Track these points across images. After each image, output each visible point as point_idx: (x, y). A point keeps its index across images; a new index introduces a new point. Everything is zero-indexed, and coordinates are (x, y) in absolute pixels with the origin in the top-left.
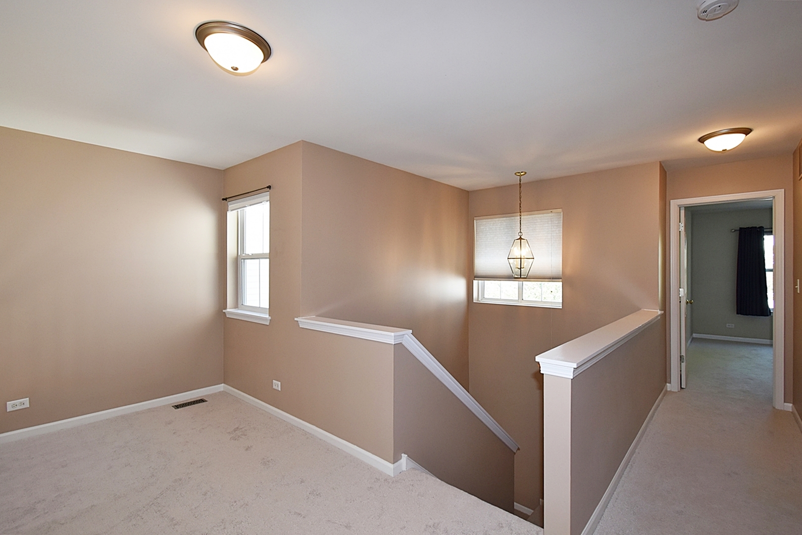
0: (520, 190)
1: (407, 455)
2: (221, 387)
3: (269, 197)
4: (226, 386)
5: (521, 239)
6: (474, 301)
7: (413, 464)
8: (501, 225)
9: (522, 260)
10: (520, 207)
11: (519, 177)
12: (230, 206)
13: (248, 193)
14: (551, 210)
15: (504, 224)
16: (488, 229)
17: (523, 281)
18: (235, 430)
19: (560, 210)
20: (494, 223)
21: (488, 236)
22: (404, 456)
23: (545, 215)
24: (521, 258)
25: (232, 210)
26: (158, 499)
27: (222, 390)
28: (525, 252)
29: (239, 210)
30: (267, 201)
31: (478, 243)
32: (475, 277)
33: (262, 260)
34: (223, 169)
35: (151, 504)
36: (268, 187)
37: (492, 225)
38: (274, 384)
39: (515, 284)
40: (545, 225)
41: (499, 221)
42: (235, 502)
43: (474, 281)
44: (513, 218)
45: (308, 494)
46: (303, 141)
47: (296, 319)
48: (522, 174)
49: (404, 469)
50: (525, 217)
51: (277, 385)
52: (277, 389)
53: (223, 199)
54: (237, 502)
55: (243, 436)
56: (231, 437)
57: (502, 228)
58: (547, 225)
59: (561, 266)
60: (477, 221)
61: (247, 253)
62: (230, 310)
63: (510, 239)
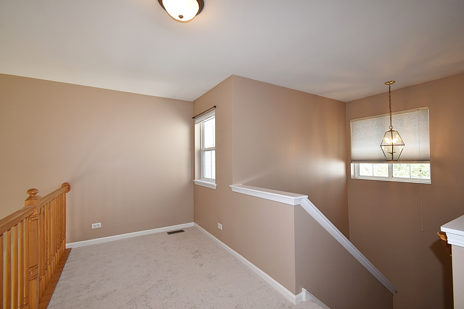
0: (390, 95)
1: (306, 290)
2: (192, 224)
3: (215, 113)
4: (195, 223)
5: (391, 131)
6: (352, 178)
7: (311, 297)
8: (372, 123)
9: (393, 146)
10: (390, 107)
11: (389, 85)
12: (196, 121)
13: (204, 112)
14: (418, 109)
15: (375, 122)
16: (361, 127)
17: (392, 163)
18: (196, 252)
19: (427, 108)
20: (366, 123)
21: (361, 132)
22: (304, 290)
23: (412, 113)
24: (393, 145)
25: (197, 123)
26: (147, 292)
27: (193, 226)
28: (396, 140)
29: (201, 123)
30: (214, 115)
31: (354, 137)
32: (352, 161)
33: (212, 151)
34: (192, 101)
35: (143, 295)
36: (214, 107)
37: (364, 124)
38: (218, 226)
39: (386, 165)
40: (412, 120)
41: (370, 120)
42: (188, 304)
43: (351, 164)
44: (383, 117)
45: (234, 307)
46: (233, 75)
47: (230, 186)
48: (391, 83)
49: (304, 299)
50: (394, 116)
51: (220, 226)
52: (220, 229)
53: (193, 118)
54: (189, 304)
55: (200, 257)
56: (193, 256)
57: (373, 126)
58: (414, 120)
59: (429, 151)
60: (352, 122)
61: (205, 148)
62: (196, 180)
63: (381, 133)
